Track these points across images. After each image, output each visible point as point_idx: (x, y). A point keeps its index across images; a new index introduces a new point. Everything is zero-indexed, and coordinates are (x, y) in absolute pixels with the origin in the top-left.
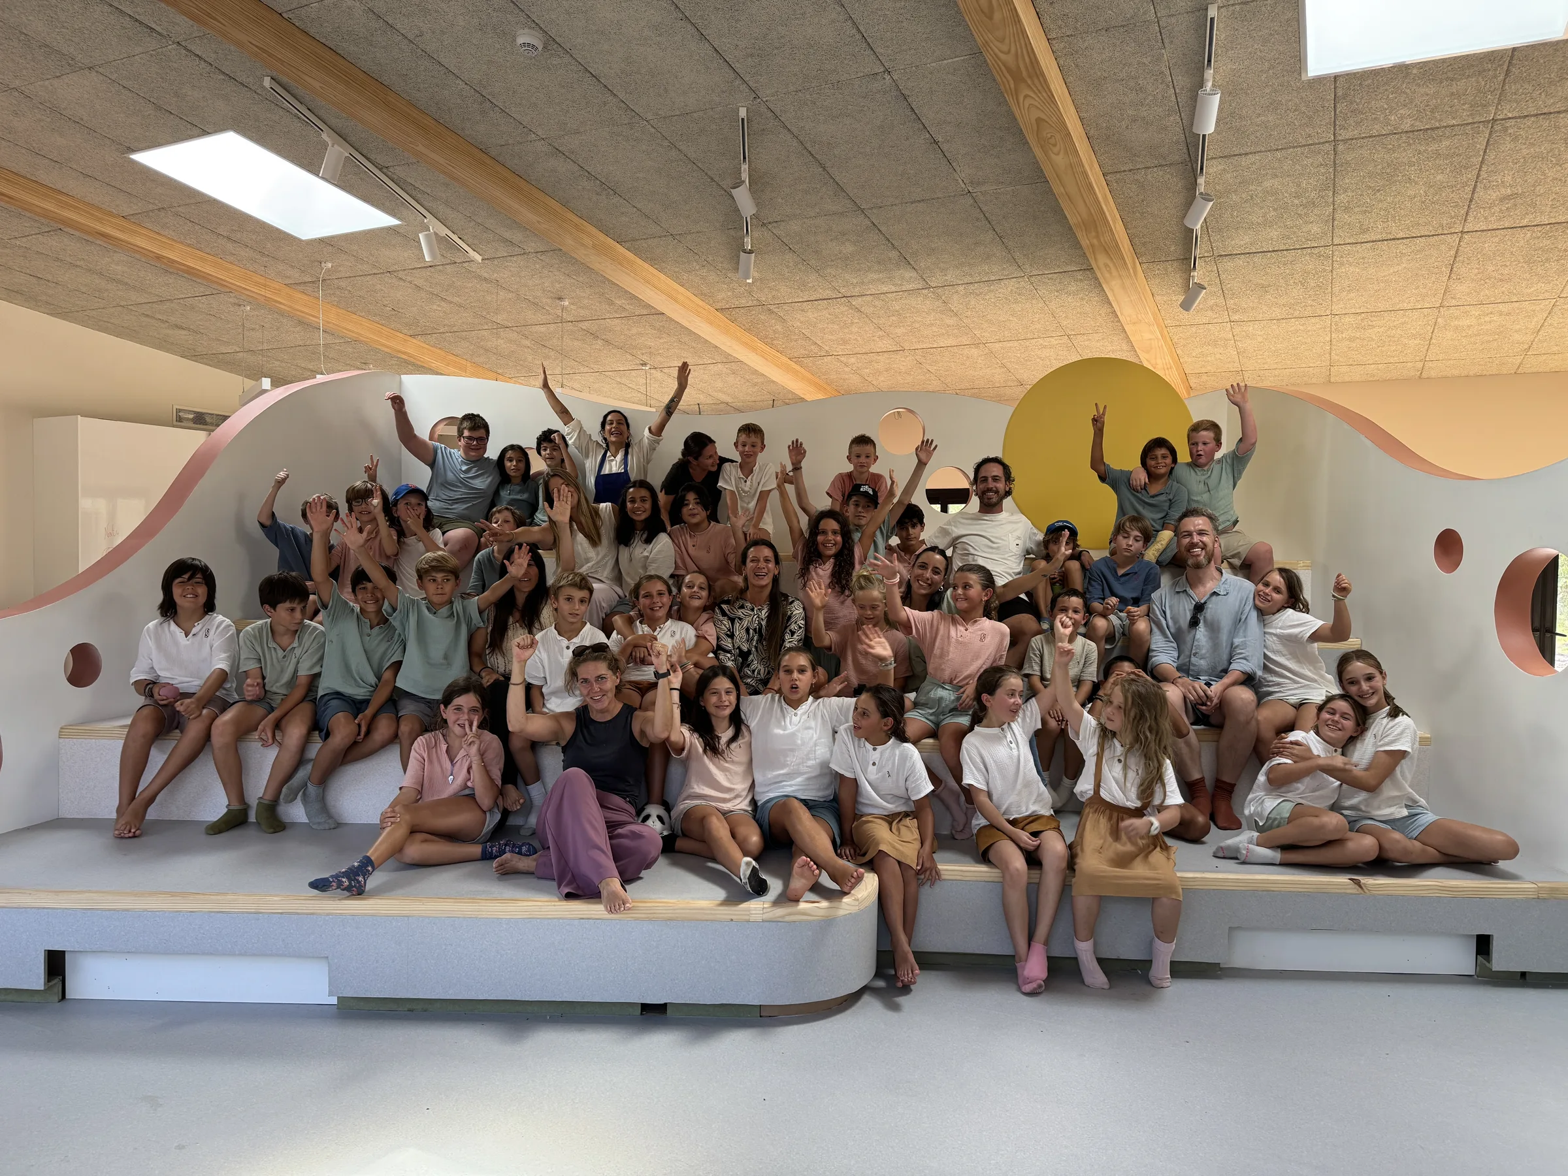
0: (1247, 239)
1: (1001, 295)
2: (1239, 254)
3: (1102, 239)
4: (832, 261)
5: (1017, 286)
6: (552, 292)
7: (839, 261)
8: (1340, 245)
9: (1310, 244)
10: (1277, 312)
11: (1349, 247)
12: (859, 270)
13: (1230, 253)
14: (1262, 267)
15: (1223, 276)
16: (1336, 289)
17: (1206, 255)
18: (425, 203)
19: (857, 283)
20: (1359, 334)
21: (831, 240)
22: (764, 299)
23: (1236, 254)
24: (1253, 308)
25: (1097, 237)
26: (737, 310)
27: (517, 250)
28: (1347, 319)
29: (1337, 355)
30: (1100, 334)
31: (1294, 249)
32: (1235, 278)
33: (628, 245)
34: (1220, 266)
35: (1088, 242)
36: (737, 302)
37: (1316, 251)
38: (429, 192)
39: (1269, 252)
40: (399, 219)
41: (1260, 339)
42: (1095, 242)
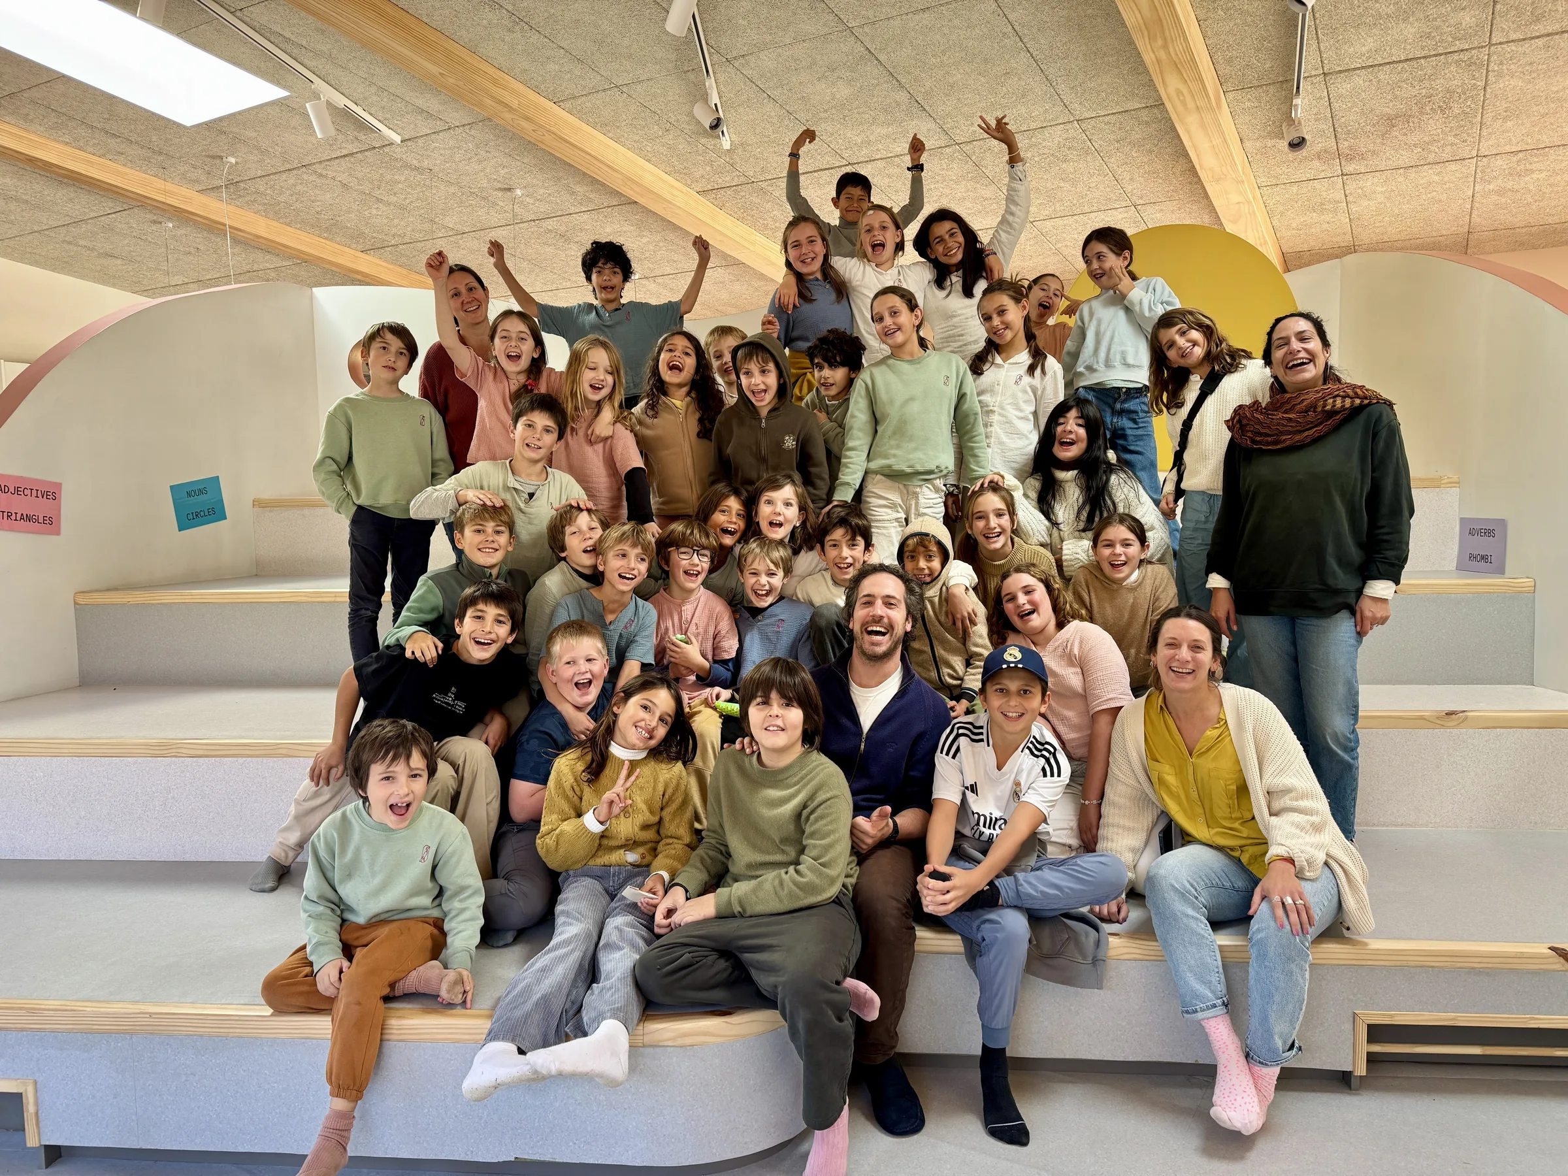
0: (1370, 43)
1: (1046, 151)
2: (1358, 68)
3: (1171, 50)
4: (826, 111)
5: (1065, 136)
6: (499, 181)
7: (834, 111)
8: (1501, 43)
9: (1459, 45)
10: (1405, 158)
11: (1513, 47)
12: (861, 123)
13: (1347, 67)
14: (1389, 88)
15: (1335, 105)
16: (1488, 117)
17: (1313, 73)
18: (306, 61)
19: (862, 143)
20: (1511, 183)
21: (819, 79)
22: (751, 173)
23: (1355, 69)
24: (1374, 153)
25: (1165, 47)
26: (722, 192)
27: (440, 125)
28: (1499, 162)
29: (1479, 216)
30: (1175, 203)
31: (1435, 55)
32: (1351, 108)
33: (568, 105)
34: (1332, 88)
35: (1153, 56)
36: (720, 181)
37: (1465, 56)
38: (304, 43)
39: (1400, 62)
40: (284, 87)
41: (1381, 198)
42: (1162, 54)
